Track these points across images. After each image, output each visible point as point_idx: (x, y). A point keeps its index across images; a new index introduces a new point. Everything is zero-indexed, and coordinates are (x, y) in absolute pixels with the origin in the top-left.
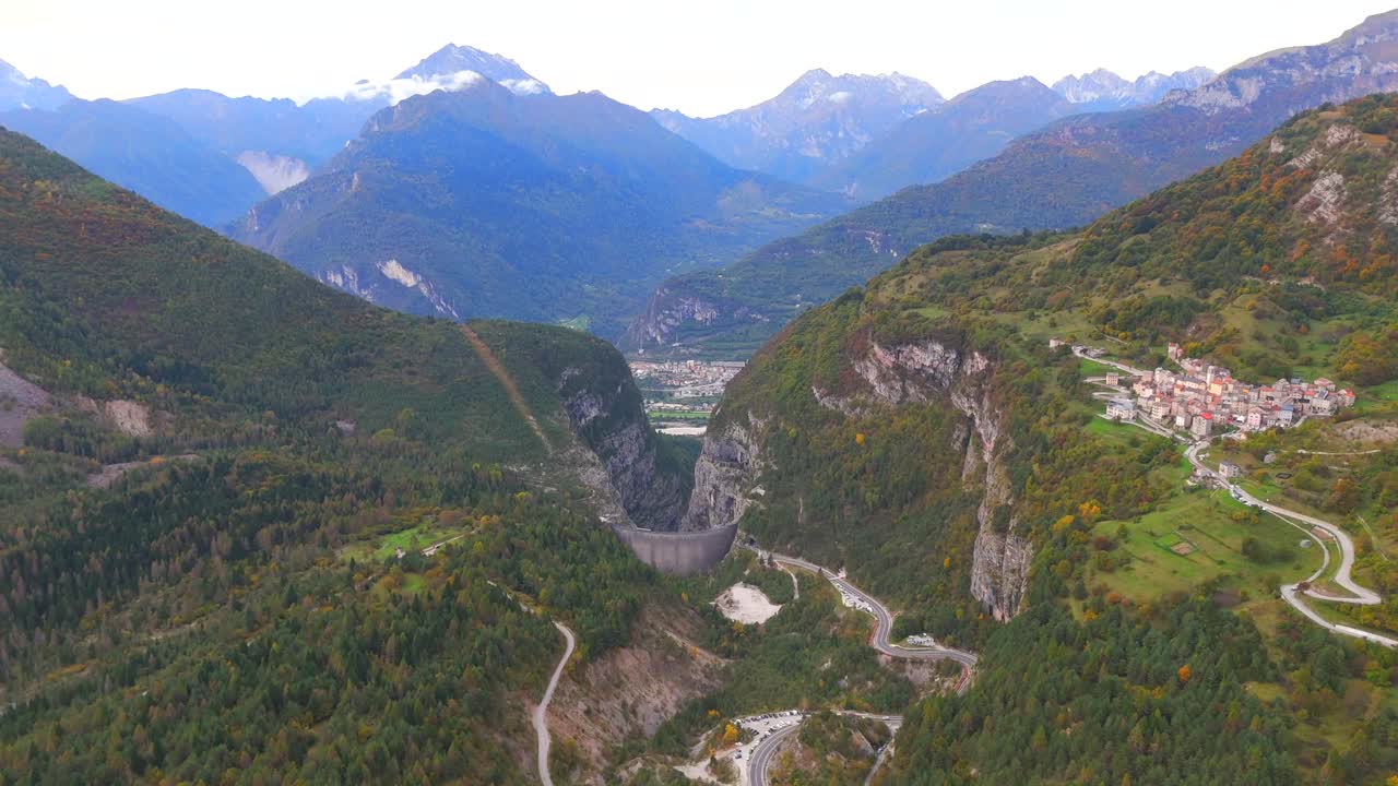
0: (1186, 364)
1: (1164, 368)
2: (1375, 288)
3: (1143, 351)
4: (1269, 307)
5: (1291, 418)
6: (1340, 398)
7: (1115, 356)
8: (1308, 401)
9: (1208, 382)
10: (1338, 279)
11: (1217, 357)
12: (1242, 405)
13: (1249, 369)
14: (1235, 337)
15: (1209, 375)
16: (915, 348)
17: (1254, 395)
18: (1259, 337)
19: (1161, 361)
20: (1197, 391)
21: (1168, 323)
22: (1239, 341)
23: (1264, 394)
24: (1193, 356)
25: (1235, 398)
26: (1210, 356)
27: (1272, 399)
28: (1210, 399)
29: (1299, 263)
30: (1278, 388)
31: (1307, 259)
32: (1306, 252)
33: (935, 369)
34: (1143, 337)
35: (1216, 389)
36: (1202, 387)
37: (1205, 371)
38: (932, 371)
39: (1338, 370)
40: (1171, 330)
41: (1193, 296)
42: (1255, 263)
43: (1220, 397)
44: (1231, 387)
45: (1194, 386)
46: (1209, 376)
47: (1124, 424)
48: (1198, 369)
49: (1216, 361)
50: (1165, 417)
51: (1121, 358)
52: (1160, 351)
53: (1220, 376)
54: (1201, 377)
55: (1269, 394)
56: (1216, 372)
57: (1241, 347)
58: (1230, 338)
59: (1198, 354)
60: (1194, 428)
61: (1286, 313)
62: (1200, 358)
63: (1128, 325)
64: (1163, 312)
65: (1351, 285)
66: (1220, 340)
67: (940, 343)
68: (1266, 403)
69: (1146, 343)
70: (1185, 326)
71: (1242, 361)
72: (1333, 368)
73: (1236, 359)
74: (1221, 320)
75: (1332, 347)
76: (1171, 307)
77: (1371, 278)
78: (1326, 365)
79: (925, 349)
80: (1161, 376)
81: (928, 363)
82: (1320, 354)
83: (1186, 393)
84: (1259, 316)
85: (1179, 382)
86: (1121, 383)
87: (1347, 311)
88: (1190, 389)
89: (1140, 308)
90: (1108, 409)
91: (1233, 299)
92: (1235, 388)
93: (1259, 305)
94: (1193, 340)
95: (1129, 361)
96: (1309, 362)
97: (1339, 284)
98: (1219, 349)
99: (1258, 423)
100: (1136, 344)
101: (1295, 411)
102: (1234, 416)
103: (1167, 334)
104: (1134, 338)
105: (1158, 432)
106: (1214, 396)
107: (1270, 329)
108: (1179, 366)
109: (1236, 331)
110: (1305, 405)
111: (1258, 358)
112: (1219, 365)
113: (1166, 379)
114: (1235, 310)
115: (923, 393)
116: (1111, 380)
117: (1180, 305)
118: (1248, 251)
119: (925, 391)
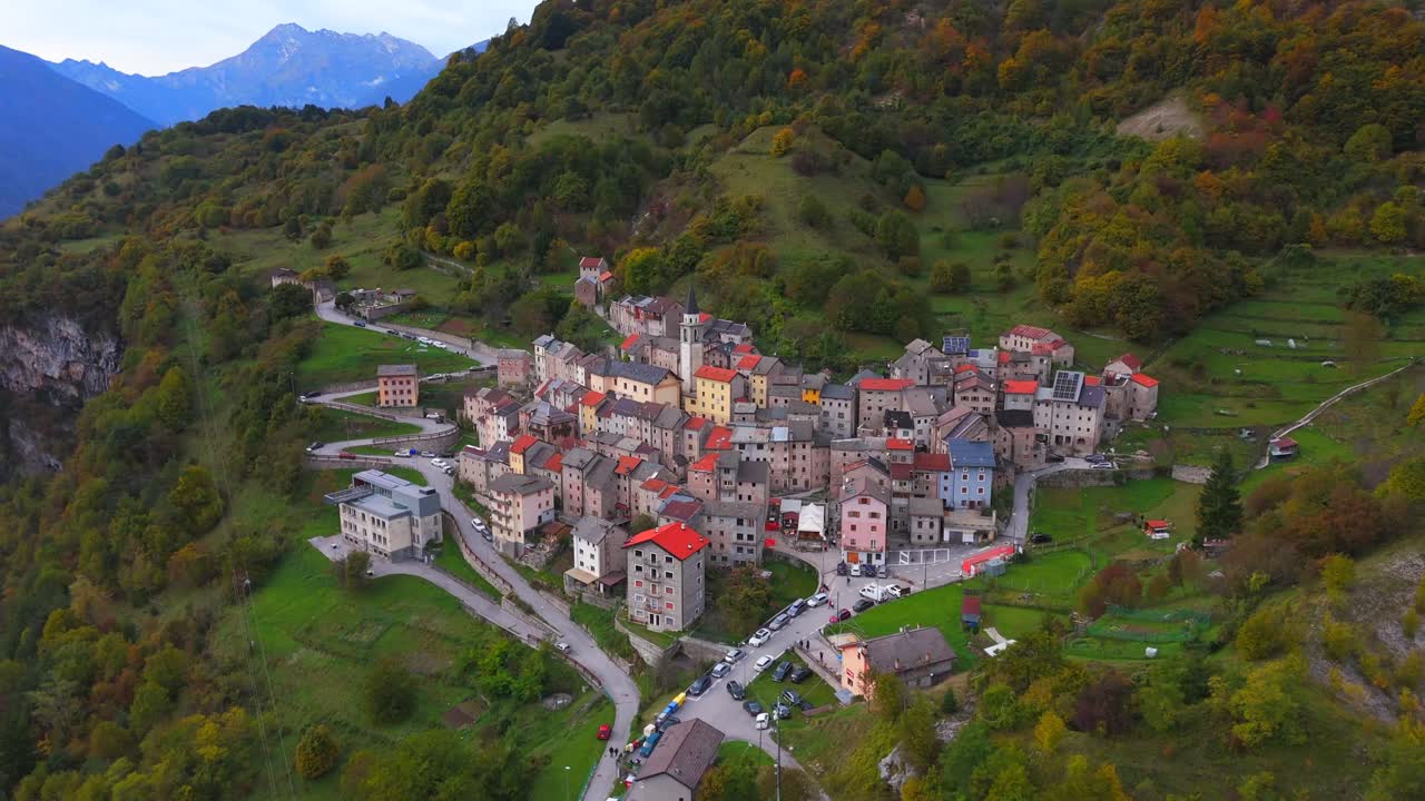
0: (623, 317)
1: (559, 338)
2: (1037, 100)
3: (513, 292)
4: (827, 149)
5: (986, 496)
6: (1116, 392)
7: (437, 310)
8: (1026, 418)
9: (685, 373)
10: (953, 91)
11: (709, 284)
12: (807, 457)
13: (810, 318)
14: (754, 223)
15: (685, 348)
16: (20, 335)
17: (838, 410)
18: (814, 219)
19: (556, 317)
20: (649, 413)
21: (581, 206)
22: (762, 234)
23: (877, 403)
24: (642, 290)
25: (781, 434)
26: (684, 286)
27: (906, 421)
28: (693, 439)
29: (864, 65)
30: (915, 376)
31: (878, 56)
32: (875, 42)
33: (79, 385)
34: (516, 249)
35: (715, 400)
36: (668, 395)
37: (674, 333)
38: (73, 391)
39: (1056, 299)
40: (591, 224)
41: (647, 141)
42: (776, 68)
43: (729, 430)
44: (760, 385)
45: (639, 392)
46: (687, 357)
47: (391, 581)
48: (656, 328)
49: (705, 301)
50: (534, 535)
51: (448, 318)
52: (557, 283)
53: (721, 349)
54: (663, 358)
55: (888, 401)
56: (708, 335)
57: (775, 248)
58: (734, 228)
59: (655, 281)
60: (637, 599)
61: (867, 164)
62: (661, 291)
63: (478, 219)
64: (569, 175)
65: (984, 101)
66: (713, 236)
67: (71, 317)
68: (893, 445)
69: (522, 268)
70: (629, 213)
71: (781, 291)
72: (1037, 290)
73: (764, 288)
74: (712, 184)
75: (1003, 235)
76: (587, 164)
77: (1022, 81)
78: (1007, 286)
79: (42, 336)
80: (553, 363)
81: (55, 372)
82: (978, 256)
83: (615, 424)
84: (807, 167)
85: (598, 383)
86: (427, 398)
87: (998, 153)
88: (629, 408)
89: (508, 170)
90: (344, 517)
91: (741, 139)
92: (775, 386)
93: (803, 142)
94: (643, 242)
95: (469, 323)
96: (958, 283)
97: (957, 102)
98: (713, 259)
99: (880, 539)
100: (496, 274)
101: (998, 469)
102: (788, 506)
103: (577, 237)
104: (496, 255)
105: (505, 617)
106: (709, 429)
107: (840, 202)
108: (603, 324)
109: (759, 207)
110: (1019, 432)
111: (830, 278)
112: (716, 311)
113: (562, 372)
114: (745, 160)
115: (49, 450)
116: (396, 391)
117: (610, 158)
118: (757, 47)
119: (57, 443)
